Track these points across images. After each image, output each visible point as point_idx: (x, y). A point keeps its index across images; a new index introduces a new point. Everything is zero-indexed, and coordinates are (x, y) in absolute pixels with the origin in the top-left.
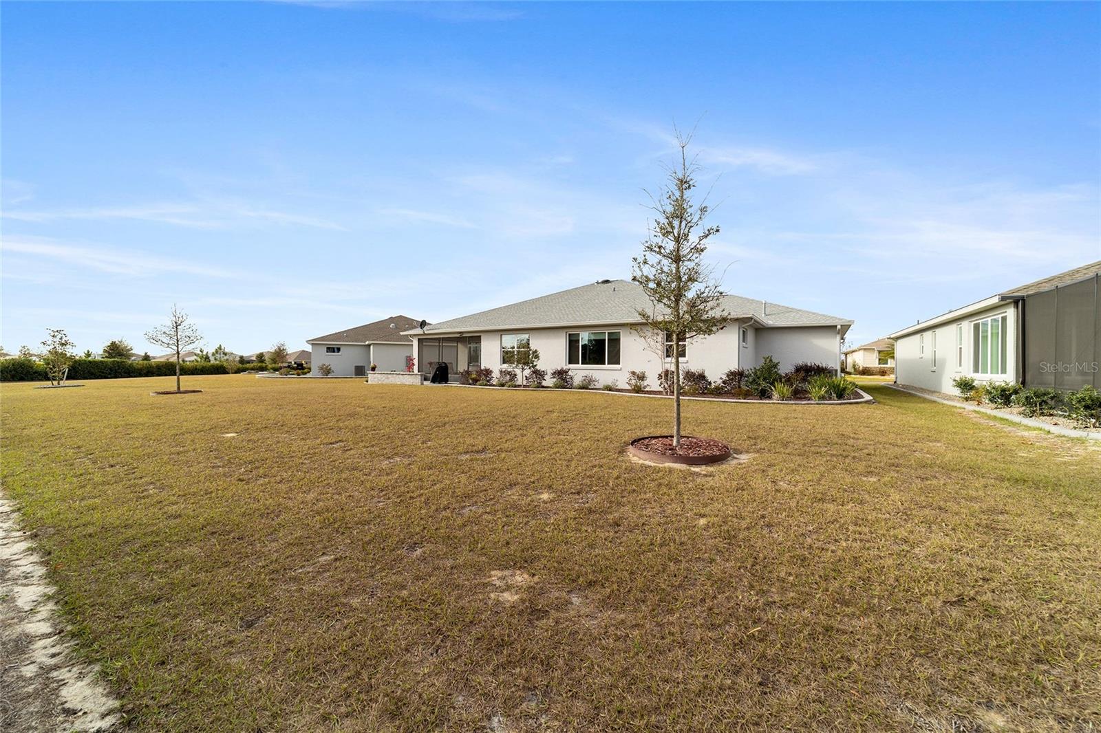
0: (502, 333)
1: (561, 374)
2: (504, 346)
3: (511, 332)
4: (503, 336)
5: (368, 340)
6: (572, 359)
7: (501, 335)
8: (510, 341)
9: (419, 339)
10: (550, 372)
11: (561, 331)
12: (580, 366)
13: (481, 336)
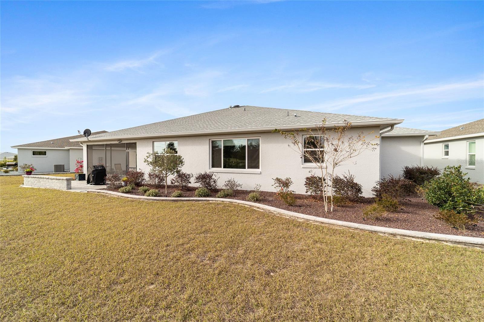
0: (154, 140)
1: (204, 178)
2: (155, 151)
3: (162, 140)
4: (155, 143)
5: (66, 146)
6: (215, 163)
7: (153, 142)
8: (161, 147)
9: (87, 145)
10: (195, 176)
11: (205, 138)
12: (222, 169)
13: (136, 143)
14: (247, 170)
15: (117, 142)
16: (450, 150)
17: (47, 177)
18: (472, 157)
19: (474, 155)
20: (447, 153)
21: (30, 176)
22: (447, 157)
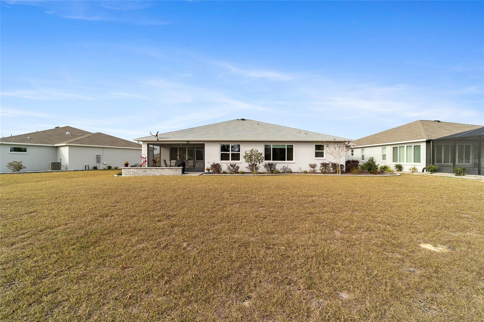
0: (221, 143)
1: (269, 166)
3: (228, 143)
9: (148, 144)
11: (260, 143)
12: (272, 161)
13: (204, 144)
14: (286, 161)
15: (186, 143)
16: (354, 153)
17: (134, 168)
18: (363, 156)
19: (364, 155)
20: (352, 155)
21: (127, 168)
22: (352, 156)
